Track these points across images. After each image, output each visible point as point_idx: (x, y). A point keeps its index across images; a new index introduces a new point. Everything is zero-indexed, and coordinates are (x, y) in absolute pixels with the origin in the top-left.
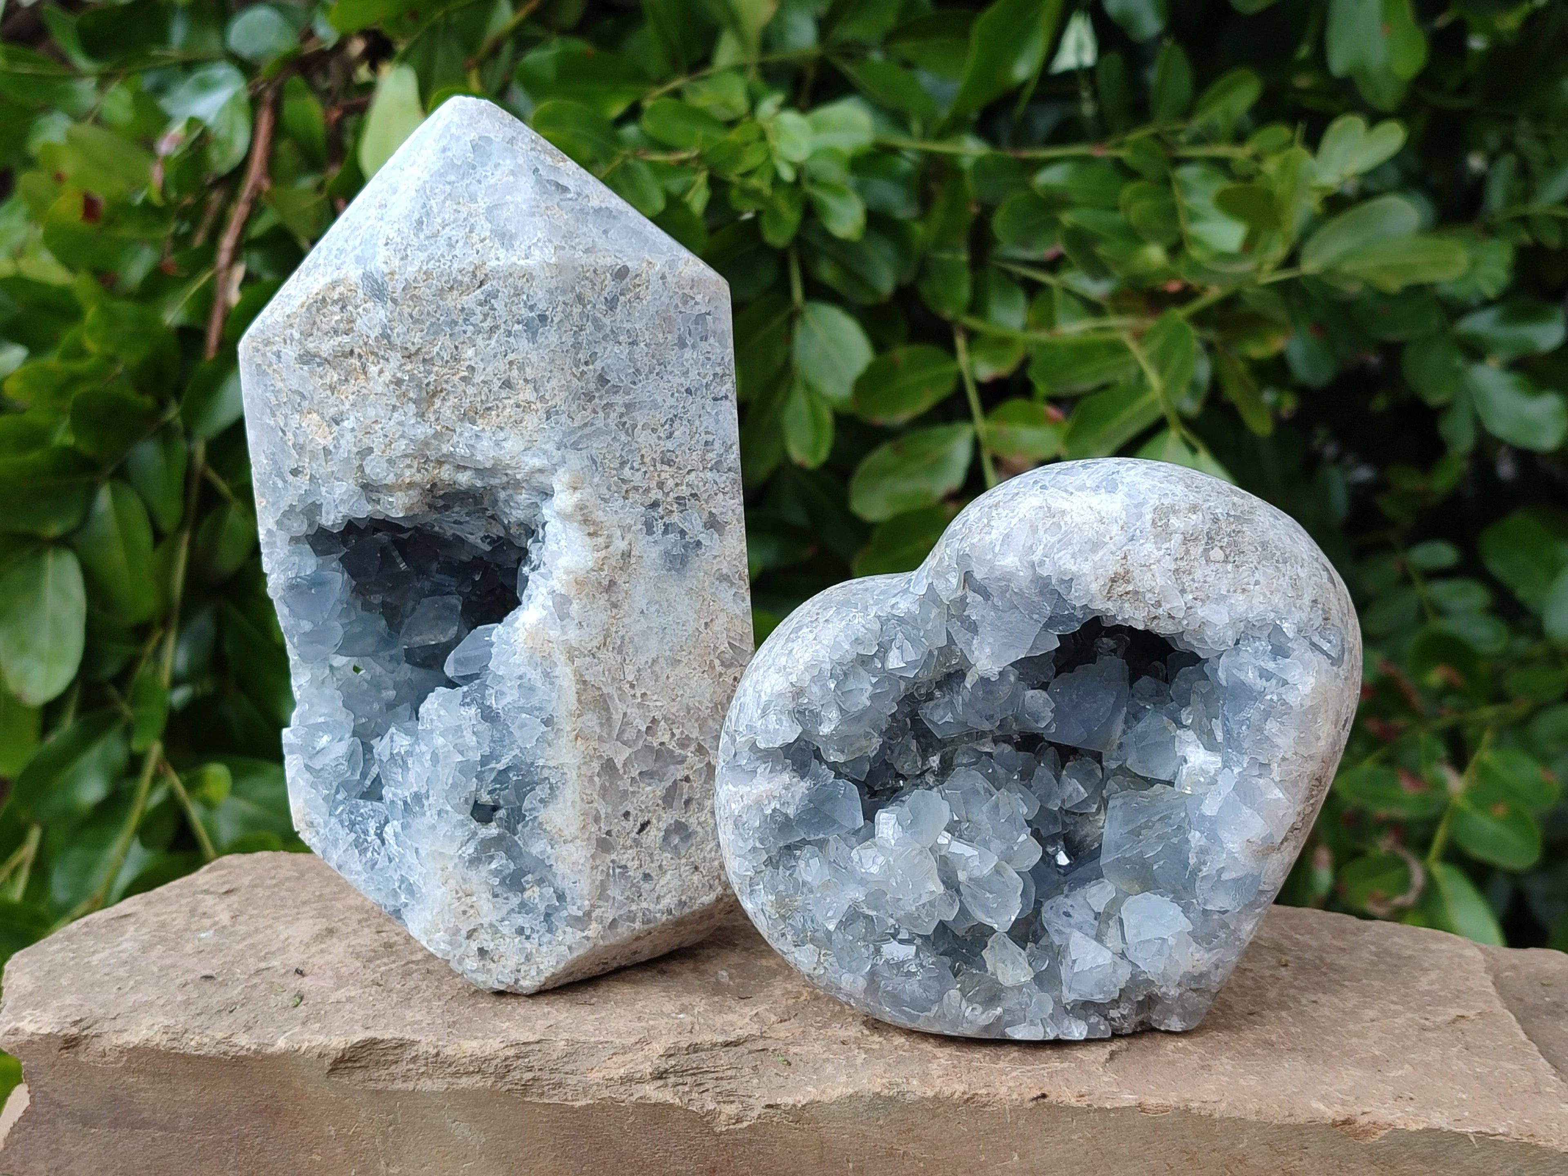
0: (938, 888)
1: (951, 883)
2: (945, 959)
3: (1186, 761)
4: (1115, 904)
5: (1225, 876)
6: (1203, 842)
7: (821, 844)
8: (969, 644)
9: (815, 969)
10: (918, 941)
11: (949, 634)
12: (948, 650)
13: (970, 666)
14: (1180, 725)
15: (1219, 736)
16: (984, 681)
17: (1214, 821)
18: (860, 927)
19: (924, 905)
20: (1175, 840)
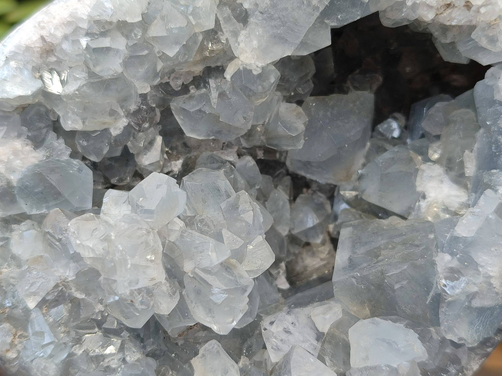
0: (158, 274)
1: (174, 274)
2: (151, 361)
3: (424, 197)
4: (343, 325)
5: (477, 303)
6: (455, 264)
7: (40, 220)
8: (236, 34)
9: (8, 351)
10: (125, 334)
11: (217, 21)
12: (213, 34)
13: (233, 58)
14: (427, 160)
15: (470, 169)
16: (244, 74)
17: (469, 243)
18: (62, 310)
19: (140, 291)
20: (420, 262)
